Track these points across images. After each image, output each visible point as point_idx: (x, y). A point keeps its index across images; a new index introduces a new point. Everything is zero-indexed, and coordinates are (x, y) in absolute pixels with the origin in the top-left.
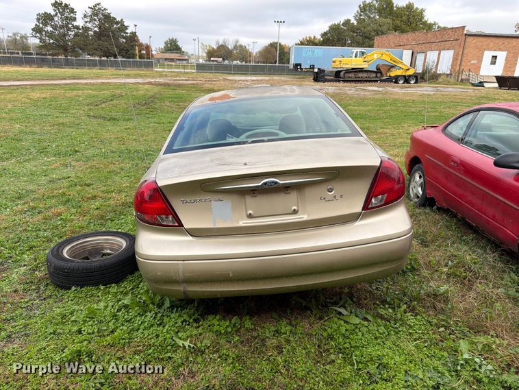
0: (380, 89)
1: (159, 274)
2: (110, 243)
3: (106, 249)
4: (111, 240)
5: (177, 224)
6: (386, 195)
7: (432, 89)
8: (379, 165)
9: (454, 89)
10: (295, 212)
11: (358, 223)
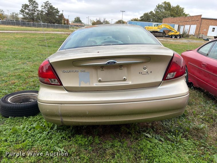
0: (165, 40)
1: (48, 111)
2: (34, 96)
3: (31, 99)
4: (34, 95)
5: (59, 84)
6: (176, 72)
7: (187, 41)
8: (172, 55)
9: (196, 41)
10: (125, 80)
11: (159, 87)
